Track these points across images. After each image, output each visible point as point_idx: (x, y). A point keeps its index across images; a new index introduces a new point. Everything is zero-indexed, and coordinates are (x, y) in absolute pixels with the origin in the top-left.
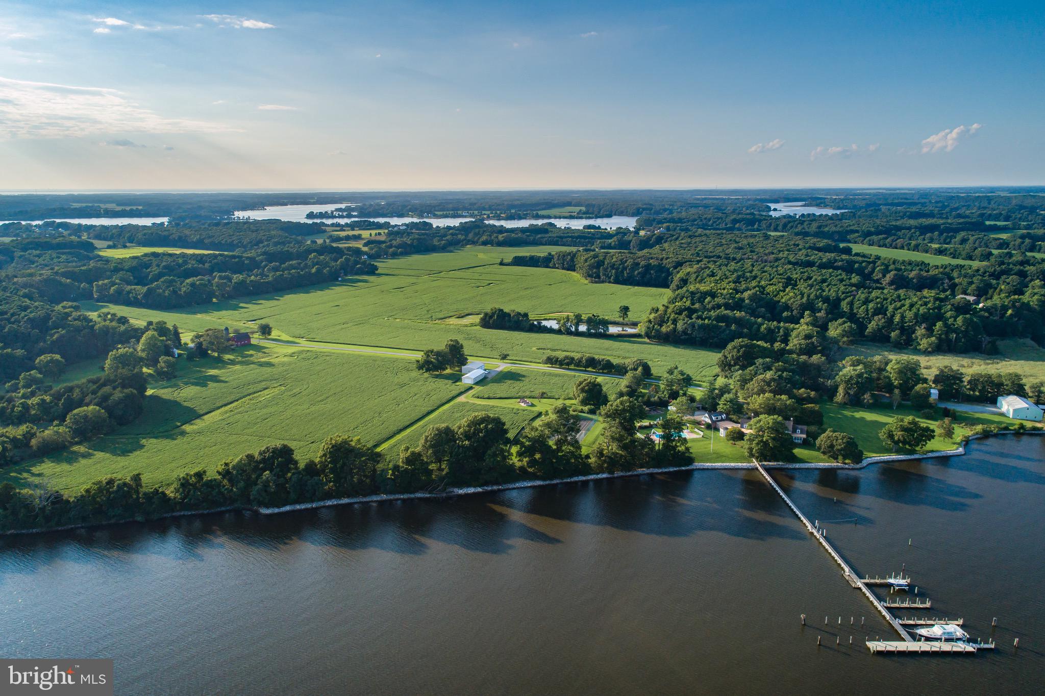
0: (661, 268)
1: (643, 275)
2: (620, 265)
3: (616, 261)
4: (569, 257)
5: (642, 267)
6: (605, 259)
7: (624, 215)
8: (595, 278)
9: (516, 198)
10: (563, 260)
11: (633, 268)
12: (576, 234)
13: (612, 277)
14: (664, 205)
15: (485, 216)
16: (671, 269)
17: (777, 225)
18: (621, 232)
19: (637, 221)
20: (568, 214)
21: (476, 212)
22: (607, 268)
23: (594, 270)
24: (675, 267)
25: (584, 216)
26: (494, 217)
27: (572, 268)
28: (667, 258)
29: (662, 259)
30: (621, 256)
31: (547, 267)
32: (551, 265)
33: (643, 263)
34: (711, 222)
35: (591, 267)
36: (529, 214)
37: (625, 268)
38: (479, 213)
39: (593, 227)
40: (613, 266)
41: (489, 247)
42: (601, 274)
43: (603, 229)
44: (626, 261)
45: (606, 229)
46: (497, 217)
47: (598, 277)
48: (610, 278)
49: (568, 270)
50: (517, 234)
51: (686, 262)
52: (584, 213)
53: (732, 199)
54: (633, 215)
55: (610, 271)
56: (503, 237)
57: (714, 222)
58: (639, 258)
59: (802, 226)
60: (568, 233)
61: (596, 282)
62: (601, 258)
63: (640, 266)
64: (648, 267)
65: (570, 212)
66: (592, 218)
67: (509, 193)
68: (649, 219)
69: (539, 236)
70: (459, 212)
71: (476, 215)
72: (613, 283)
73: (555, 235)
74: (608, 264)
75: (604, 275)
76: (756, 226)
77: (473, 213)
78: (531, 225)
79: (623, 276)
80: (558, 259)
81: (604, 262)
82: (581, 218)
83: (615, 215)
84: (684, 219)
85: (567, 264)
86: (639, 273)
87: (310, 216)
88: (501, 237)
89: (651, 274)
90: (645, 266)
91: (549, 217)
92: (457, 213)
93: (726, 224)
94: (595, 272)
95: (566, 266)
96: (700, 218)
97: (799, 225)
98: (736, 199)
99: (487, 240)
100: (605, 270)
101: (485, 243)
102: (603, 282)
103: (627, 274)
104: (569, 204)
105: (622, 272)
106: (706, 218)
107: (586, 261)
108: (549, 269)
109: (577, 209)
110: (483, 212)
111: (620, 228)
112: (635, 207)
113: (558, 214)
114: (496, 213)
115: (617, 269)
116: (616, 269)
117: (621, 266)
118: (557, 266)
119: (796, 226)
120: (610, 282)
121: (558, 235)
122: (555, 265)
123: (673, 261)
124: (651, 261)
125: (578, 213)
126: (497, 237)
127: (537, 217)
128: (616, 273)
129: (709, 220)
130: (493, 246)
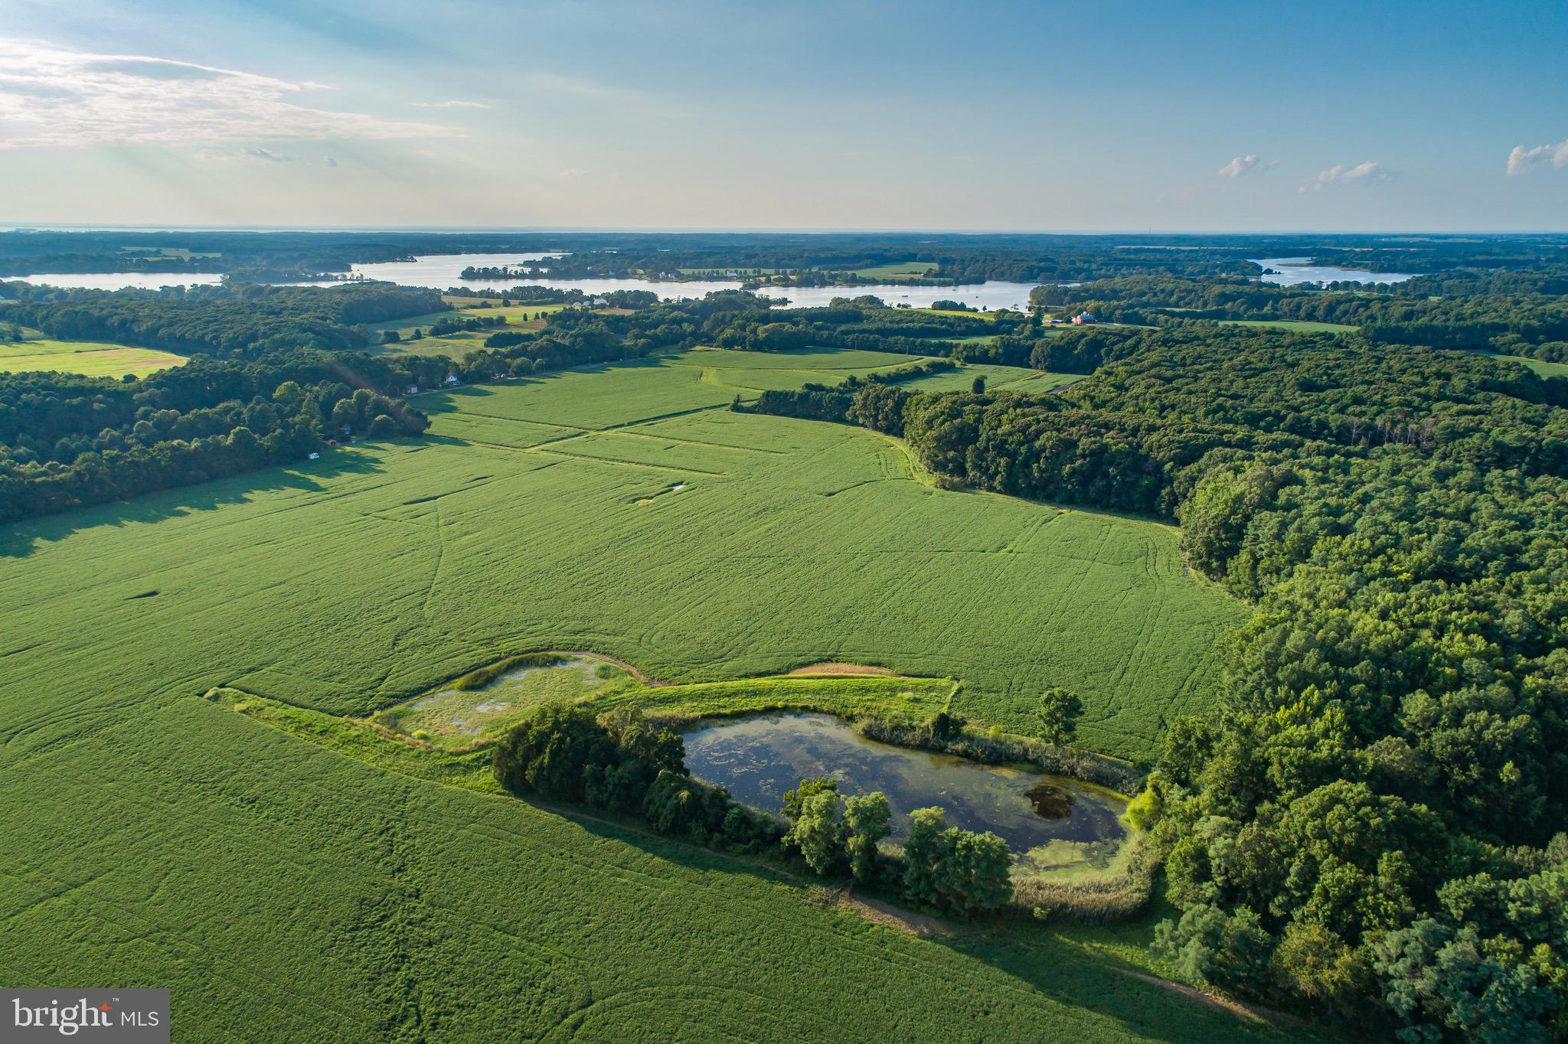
0: (1137, 462)
1: (1085, 477)
2: (1021, 444)
3: (1011, 434)
4: (890, 403)
5: (1083, 456)
6: (979, 421)
7: (1005, 280)
8: (952, 473)
9: (828, 245)
10: (877, 409)
11: (1057, 455)
12: (917, 325)
13: (999, 478)
14: (1074, 262)
15: (763, 279)
16: (1167, 467)
17: (1314, 308)
18: (1005, 323)
19: (1033, 294)
20: (907, 277)
21: (750, 271)
22: (986, 449)
23: (951, 454)
24: (1182, 461)
25: (936, 280)
26: (777, 280)
27: (895, 428)
28: (1152, 429)
29: (1135, 431)
30: (1024, 415)
31: (840, 420)
32: (848, 415)
33: (1085, 443)
34: (1174, 298)
35: (943, 442)
36: (841, 276)
37: (1035, 455)
38: (754, 272)
39: (952, 306)
40: (1001, 448)
41: (735, 353)
42: (968, 465)
43: (970, 310)
44: (1038, 434)
45: (975, 310)
46: (783, 280)
47: (961, 471)
48: (992, 477)
49: (888, 431)
50: (796, 324)
51: (1210, 445)
52: (936, 276)
53: (1184, 251)
54: (1022, 279)
55: (993, 461)
56: (766, 331)
57: (1181, 298)
58: (1073, 425)
59: (1369, 312)
60: (901, 321)
61: (954, 488)
62: (970, 418)
63: (1079, 452)
64: (1100, 455)
65: (911, 273)
66: (948, 284)
67: (822, 238)
68: (1056, 291)
69: (843, 327)
70: (721, 270)
71: (749, 277)
72: (1000, 492)
73: (873, 326)
74: (989, 440)
75: (976, 467)
76: (1267, 309)
77: (746, 273)
78: (837, 301)
79: (1028, 476)
80: (865, 406)
81: (976, 430)
82: (931, 284)
83: (991, 279)
84: (1122, 291)
85: (886, 418)
86: (1074, 472)
87: (469, 274)
88: (762, 331)
89: (1106, 475)
90: (1093, 453)
91: (874, 282)
92: (717, 272)
93: (1205, 304)
94: (953, 460)
95: (881, 423)
96: (1150, 289)
97: (1361, 310)
98: (1191, 251)
99: (733, 336)
100: (980, 455)
101: (728, 344)
102: (973, 486)
103: (1040, 469)
104: (911, 257)
105: (1026, 464)
106: (1163, 291)
107: (930, 423)
108: (841, 428)
109: (925, 267)
110: (763, 271)
111: (1004, 311)
112: (1025, 265)
113: (890, 276)
114: (784, 273)
115: (1013, 455)
116: (1008, 455)
117: (1023, 449)
118: (861, 421)
119: (1356, 311)
120: (991, 489)
121: (880, 325)
122: (857, 417)
123: (1171, 442)
124: (1108, 438)
125: (925, 275)
126: (754, 332)
127: (854, 282)
128: (1010, 466)
129: (1172, 293)
130: (744, 349)
